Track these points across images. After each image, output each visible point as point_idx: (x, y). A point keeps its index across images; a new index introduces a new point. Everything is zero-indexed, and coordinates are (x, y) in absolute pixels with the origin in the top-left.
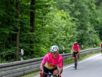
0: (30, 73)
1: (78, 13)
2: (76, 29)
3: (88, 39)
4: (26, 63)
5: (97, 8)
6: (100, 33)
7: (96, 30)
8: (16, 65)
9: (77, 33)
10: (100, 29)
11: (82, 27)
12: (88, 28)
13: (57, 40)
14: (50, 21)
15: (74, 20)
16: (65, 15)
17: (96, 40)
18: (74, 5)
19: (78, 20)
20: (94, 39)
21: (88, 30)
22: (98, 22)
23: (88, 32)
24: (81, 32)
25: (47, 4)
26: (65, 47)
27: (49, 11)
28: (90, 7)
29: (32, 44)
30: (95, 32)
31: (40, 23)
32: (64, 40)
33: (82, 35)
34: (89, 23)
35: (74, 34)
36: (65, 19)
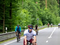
0: (10, 39)
1: (32, 10)
2: (31, 18)
3: (37, 22)
4: (8, 34)
5: (41, 8)
7: (40, 18)
8: (4, 35)
10: (42, 18)
11: (34, 17)
12: (37, 17)
13: (22, 23)
14: (19, 14)
15: (30, 13)
16: (26, 11)
17: (40, 23)
18: (30, 7)
19: (32, 14)
22: (41, 15)
23: (36, 19)
24: (33, 19)
25: (17, 6)
26: (26, 26)
27: (19, 9)
28: (38, 8)
29: (11, 25)
30: (40, 19)
31: (14, 15)
32: (25, 23)
33: (34, 20)
34: (37, 15)
35: (30, 20)
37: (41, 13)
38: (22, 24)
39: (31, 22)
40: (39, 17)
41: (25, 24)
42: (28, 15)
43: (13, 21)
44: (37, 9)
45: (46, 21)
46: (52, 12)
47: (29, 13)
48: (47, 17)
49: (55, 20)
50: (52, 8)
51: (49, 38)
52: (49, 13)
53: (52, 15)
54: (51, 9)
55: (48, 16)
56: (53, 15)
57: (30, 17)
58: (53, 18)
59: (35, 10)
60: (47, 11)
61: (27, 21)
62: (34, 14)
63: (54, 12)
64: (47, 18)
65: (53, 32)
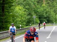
1: (27, 7)
3: (33, 21)
5: (38, 4)
6: (39, 17)
9: (27, 17)
10: (39, 16)
11: (30, 14)
13: (17, 21)
14: (13, 11)
17: (37, 21)
18: (25, 3)
19: (27, 11)
20: (36, 21)
21: (33, 16)
22: (38, 12)
24: (29, 17)
26: (21, 25)
30: (37, 17)
32: (20, 21)
34: (33, 12)
36: (21, 10)
37: (39, 10)
38: (16, 23)
39: (27, 21)
40: (36, 14)
41: (20, 23)
42: (24, 12)
43: (6, 18)
44: (33, 5)
45: (44, 19)
46: (51, 9)
47: (25, 9)
48: (44, 14)
49: (54, 18)
50: (51, 4)
51: (48, 38)
52: (47, 10)
53: (50, 13)
54: (50, 6)
55: (46, 13)
56: (52, 12)
57: (25, 14)
58: (51, 16)
59: (32, 6)
60: (45, 8)
61: (23, 19)
62: (30, 11)
63: (53, 9)
64: (45, 16)
65: (52, 32)
